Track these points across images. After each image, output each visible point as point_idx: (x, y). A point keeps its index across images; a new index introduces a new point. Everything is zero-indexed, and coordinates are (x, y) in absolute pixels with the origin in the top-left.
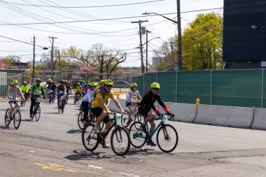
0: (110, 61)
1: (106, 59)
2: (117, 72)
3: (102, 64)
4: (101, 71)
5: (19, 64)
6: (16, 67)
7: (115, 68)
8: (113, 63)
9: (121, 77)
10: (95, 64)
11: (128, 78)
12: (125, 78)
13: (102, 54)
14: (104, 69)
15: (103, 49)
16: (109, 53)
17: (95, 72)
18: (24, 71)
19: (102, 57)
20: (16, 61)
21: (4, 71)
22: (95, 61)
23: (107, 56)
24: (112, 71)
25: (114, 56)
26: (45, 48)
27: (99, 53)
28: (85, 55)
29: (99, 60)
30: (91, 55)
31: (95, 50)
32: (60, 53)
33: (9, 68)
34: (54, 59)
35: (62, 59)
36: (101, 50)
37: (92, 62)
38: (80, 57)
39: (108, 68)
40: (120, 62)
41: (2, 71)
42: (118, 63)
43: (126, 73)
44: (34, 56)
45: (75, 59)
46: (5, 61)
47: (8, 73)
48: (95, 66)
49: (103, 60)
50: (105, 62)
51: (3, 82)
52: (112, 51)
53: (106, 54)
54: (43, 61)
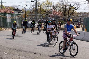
0: (70, 9)
1: (67, 7)
2: (74, 15)
3: (65, 10)
4: (65, 15)
5: (17, 10)
6: (16, 12)
7: (73, 13)
8: (72, 10)
9: (77, 18)
10: (61, 10)
11: (80, 19)
12: (79, 19)
13: (65, 4)
14: (66, 13)
15: (66, 1)
16: (69, 4)
17: (61, 15)
18: (20, 14)
19: (65, 6)
21: (9, 14)
22: (61, 9)
23: (68, 6)
24: (71, 14)
25: (72, 6)
26: (32, 1)
27: (63, 4)
28: (55, 5)
29: (64, 8)
30: (58, 5)
31: (61, 2)
32: (41, 4)
33: (12, 12)
34: (37, 7)
35: (42, 7)
36: (65, 2)
37: (59, 9)
38: (52, 6)
39: (68, 13)
40: (76, 9)
41: (8, 14)
42: (74, 10)
43: (79, 16)
44: (26, 6)
45: (49, 8)
46: (10, 8)
47: (12, 15)
48: (61, 12)
49: (65, 8)
50: (67, 9)
51: (9, 20)
52: (71, 3)
53: (67, 4)
54: (31, 8)
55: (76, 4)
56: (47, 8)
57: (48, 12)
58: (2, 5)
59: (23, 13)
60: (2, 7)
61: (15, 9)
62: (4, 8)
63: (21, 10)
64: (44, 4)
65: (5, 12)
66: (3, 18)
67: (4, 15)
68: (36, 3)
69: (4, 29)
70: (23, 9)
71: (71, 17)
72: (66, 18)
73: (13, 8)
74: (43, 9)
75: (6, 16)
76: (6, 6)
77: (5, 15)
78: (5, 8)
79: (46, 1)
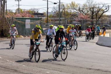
0: (98, 11)
1: (95, 10)
2: (103, 18)
3: (93, 13)
4: (92, 18)
5: (38, 14)
6: (36, 16)
7: (101, 16)
8: (100, 13)
9: (106, 22)
10: (88, 13)
12: (109, 23)
13: (92, 6)
14: (94, 17)
15: (94, 3)
16: (97, 6)
17: (88, 19)
18: (41, 19)
19: (93, 8)
20: (36, 12)
21: (28, 19)
22: (88, 11)
23: (96, 8)
24: (99, 18)
25: (101, 8)
26: (55, 3)
27: (90, 6)
28: (81, 7)
29: (91, 11)
30: (85, 8)
31: (88, 4)
32: (65, 6)
33: (32, 17)
34: (61, 10)
35: (66, 10)
36: (92, 4)
37: (86, 12)
38: (78, 8)
39: (96, 16)
40: (105, 12)
41: (27, 19)
42: (103, 13)
43: (109, 19)
44: (48, 9)
45: (75, 10)
46: (28, 12)
47: (31, 20)
48: (88, 15)
49: (93, 10)
50: (95, 12)
51: (28, 26)
52: (100, 4)
53: (95, 6)
54: (53, 12)
55: (105, 6)
56: (73, 11)
57: (74, 15)
58: (19, 8)
59: (44, 18)
60: (19, 10)
61: (35, 12)
62: (21, 12)
63: (42, 14)
64: (68, 7)
65: (23, 17)
66: (21, 24)
67: (21, 20)
68: (59, 5)
69: (23, 37)
70: (44, 13)
71: (100, 21)
72: (94, 22)
73: (32, 12)
74: (67, 12)
75: (25, 22)
76: (24, 10)
77: (23, 20)
78: (23, 11)
79: (71, 3)
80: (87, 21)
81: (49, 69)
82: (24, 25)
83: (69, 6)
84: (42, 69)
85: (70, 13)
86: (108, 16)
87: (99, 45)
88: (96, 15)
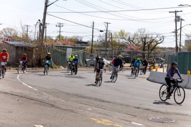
0: (151, 42)
1: (148, 40)
2: (157, 51)
3: (145, 44)
4: (144, 50)
5: (81, 42)
6: (79, 45)
7: (154, 47)
8: (153, 44)
9: (159, 55)
10: (139, 44)
11: (165, 55)
12: (163, 56)
13: (144, 36)
14: (146, 48)
15: (146, 33)
16: (150, 36)
17: (139, 51)
18: (85, 48)
19: (145, 38)
20: (79, 40)
21: (70, 47)
22: (139, 42)
23: (148, 38)
24: (152, 50)
25: (154, 38)
26: (101, 31)
27: (142, 36)
28: (131, 37)
29: (143, 41)
30: (136, 37)
31: (139, 33)
32: (113, 35)
33: (74, 45)
34: (108, 39)
35: (114, 39)
36: (144, 34)
37: (137, 42)
38: (127, 38)
39: (149, 48)
41: (68, 47)
42: (157, 44)
43: (163, 52)
44: (93, 37)
45: (124, 40)
46: (71, 40)
47: (73, 49)
48: (139, 46)
49: (145, 41)
50: (147, 43)
52: (153, 34)
53: (148, 36)
54: (99, 41)
55: (159, 36)
56: (121, 41)
57: (123, 46)
58: (60, 35)
59: (88, 47)
60: (60, 37)
62: (63, 40)
63: (86, 43)
64: (116, 35)
65: (64, 45)
66: (62, 53)
67: (62, 49)
68: (106, 34)
69: (63, 68)
70: (89, 41)
71: (152, 53)
72: (146, 55)
73: (75, 40)
74: (115, 41)
75: (66, 50)
77: (64, 48)
78: (65, 39)
79: (120, 31)
80: (137, 53)
81: (91, 106)
82: (65, 55)
83: (118, 34)
84: (83, 105)
85: (119, 43)
86: (162, 48)
87: (150, 81)
88: (149, 46)
